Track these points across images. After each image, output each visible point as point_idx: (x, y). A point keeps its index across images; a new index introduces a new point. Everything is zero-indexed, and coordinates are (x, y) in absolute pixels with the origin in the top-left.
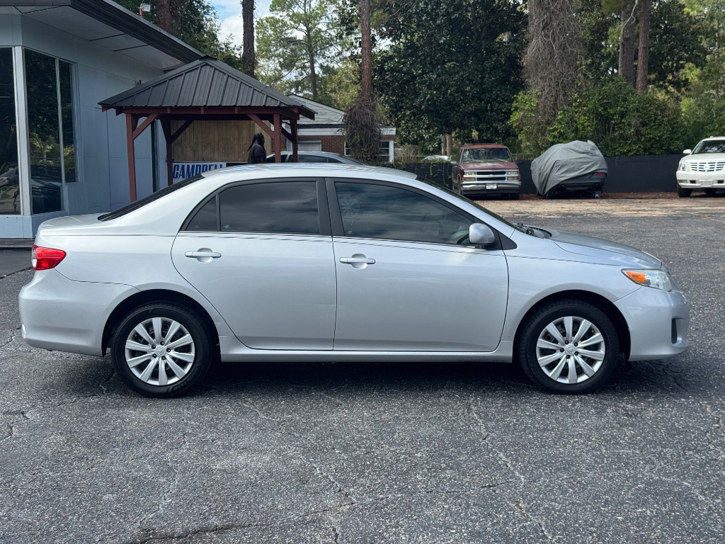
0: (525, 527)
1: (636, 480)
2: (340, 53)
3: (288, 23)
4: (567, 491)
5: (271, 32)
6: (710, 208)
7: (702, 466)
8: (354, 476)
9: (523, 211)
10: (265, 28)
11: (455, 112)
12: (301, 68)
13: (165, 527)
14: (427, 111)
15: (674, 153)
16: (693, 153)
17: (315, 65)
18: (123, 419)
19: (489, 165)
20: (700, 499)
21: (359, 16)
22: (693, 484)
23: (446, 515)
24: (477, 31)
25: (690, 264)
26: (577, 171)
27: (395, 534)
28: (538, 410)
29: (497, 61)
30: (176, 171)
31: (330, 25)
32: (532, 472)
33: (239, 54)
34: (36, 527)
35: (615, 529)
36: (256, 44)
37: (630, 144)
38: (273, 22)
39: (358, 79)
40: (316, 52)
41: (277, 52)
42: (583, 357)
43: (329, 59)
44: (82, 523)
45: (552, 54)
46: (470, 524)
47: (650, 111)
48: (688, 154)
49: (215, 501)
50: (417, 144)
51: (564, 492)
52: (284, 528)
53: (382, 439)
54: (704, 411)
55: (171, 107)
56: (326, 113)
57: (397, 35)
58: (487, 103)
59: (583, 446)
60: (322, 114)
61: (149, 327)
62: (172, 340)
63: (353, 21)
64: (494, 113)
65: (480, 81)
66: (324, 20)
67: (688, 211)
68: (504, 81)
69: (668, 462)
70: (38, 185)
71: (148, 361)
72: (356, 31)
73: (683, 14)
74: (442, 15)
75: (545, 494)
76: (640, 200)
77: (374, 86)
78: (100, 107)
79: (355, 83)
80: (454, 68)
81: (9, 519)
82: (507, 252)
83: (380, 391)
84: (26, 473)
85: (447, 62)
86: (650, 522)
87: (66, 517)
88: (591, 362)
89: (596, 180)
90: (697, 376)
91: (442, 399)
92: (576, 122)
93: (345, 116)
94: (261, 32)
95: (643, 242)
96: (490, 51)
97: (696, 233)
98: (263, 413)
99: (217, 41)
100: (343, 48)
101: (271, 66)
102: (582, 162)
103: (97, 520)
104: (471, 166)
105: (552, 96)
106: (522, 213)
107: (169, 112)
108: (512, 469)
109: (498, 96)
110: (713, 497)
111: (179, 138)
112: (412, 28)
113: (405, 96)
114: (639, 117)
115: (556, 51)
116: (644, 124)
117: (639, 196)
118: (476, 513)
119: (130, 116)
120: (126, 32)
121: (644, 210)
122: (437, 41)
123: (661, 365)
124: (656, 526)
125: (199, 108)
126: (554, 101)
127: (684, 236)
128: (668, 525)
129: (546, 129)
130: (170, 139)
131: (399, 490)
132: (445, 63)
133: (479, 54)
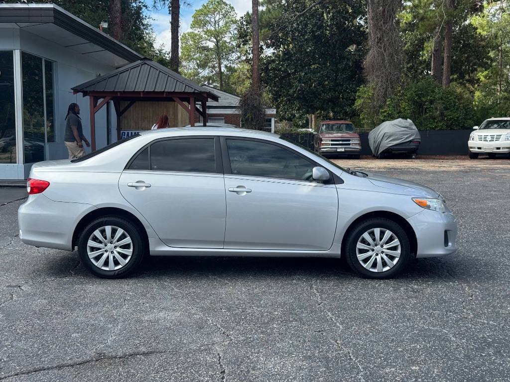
0: (339, 354)
1: (413, 328)
2: (239, 58)
3: (204, 36)
4: (368, 334)
5: (191, 42)
6: (490, 166)
7: (457, 321)
8: (233, 325)
9: (361, 166)
10: (187, 40)
11: (317, 99)
12: (212, 67)
13: (111, 352)
14: (298, 98)
15: (468, 129)
16: (480, 129)
17: (222, 66)
18: (85, 291)
19: (340, 135)
20: (452, 340)
21: (252, 32)
22: (449, 332)
23: (290, 347)
24: (333, 43)
25: (470, 201)
26: (400, 140)
27: (257, 357)
28: (356, 288)
29: (346, 64)
30: (123, 137)
31: (232, 38)
32: (348, 324)
33: (168, 57)
34: (30, 351)
35: (396, 355)
36: (180, 50)
37: (437, 122)
38: (193, 36)
39: (251, 75)
40: (222, 56)
41: (195, 57)
42: (387, 255)
43: (231, 62)
44: (59, 349)
45: (383, 60)
46: (305, 352)
47: (450, 99)
48: (477, 129)
49: (143, 338)
50: (291, 121)
51: (367, 335)
52: (187, 353)
53: (253, 304)
54: (463, 290)
55: (120, 92)
56: (228, 98)
57: (278, 46)
58: (340, 93)
59: (382, 309)
60: (225, 99)
61: (103, 232)
62: (118, 240)
63: (247, 36)
64: (344, 100)
65: (334, 78)
66: (228, 35)
67: (474, 167)
68: (351, 78)
69: (435, 319)
70: (28, 144)
71: (102, 255)
72: (250, 42)
73: (476, 33)
74: (309, 32)
75: (354, 336)
76: (442, 160)
77: (261, 81)
78: (72, 91)
79: (248, 78)
80: (317, 68)
81: (12, 347)
82: (338, 186)
83: (254, 275)
84: (22, 321)
85: (312, 64)
86: (419, 352)
87: (49, 346)
88: (392, 258)
89: (413, 146)
90: (462, 269)
91: (294, 281)
92: (400, 107)
93: (241, 101)
94: (184, 42)
95: (440, 187)
96: (342, 58)
97: (477, 182)
98: (177, 288)
99: (153, 48)
100: (241, 54)
101: (191, 66)
102: (403, 134)
103: (68, 348)
104: (327, 135)
105: (383, 88)
106: (360, 168)
107: (119, 95)
108: (335, 321)
109: (347, 88)
110: (461, 339)
111: (126, 113)
112: (289, 41)
113: (283, 87)
114: (443, 103)
115: (387, 58)
116: (446, 109)
117: (443, 158)
118: (309, 345)
119: (92, 97)
120: (91, 41)
121: (444, 167)
122: (305, 50)
123: (440, 262)
124: (422, 354)
125: (139, 92)
126: (384, 92)
127: (468, 183)
128: (430, 354)
129: (379, 111)
130: (119, 114)
131: (261, 333)
132: (310, 65)
133: (334, 60)
